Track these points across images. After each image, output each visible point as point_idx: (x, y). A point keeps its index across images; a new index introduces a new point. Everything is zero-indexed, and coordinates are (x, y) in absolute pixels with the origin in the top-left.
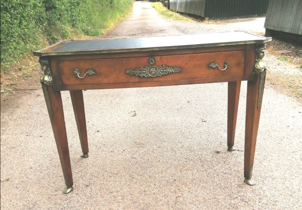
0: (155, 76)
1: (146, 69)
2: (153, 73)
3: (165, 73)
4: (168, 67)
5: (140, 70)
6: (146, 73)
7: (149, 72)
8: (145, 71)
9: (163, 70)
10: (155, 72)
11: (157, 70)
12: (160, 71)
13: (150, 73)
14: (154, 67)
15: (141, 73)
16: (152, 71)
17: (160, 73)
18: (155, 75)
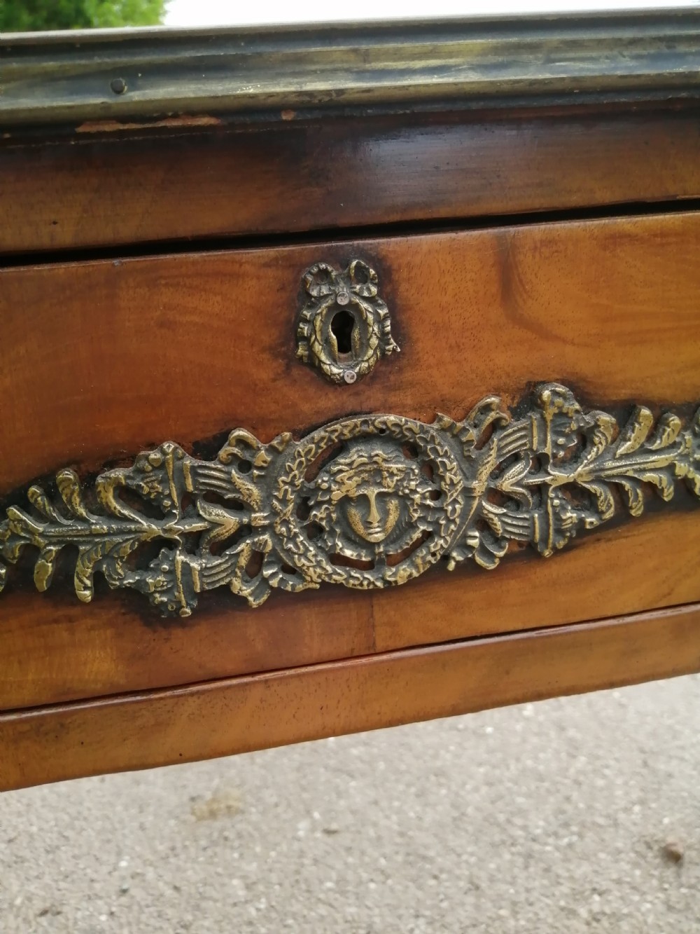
0: (403, 573)
1: (245, 466)
2: (377, 536)
3: (570, 515)
4: (626, 413)
5: (127, 494)
6: (246, 531)
7: (303, 510)
8: (237, 506)
9: (540, 463)
10: (405, 500)
11: (431, 471)
12: (479, 486)
13: (315, 531)
14: (383, 436)
15: (166, 543)
16: (346, 500)
17: (483, 524)
18: (408, 555)
